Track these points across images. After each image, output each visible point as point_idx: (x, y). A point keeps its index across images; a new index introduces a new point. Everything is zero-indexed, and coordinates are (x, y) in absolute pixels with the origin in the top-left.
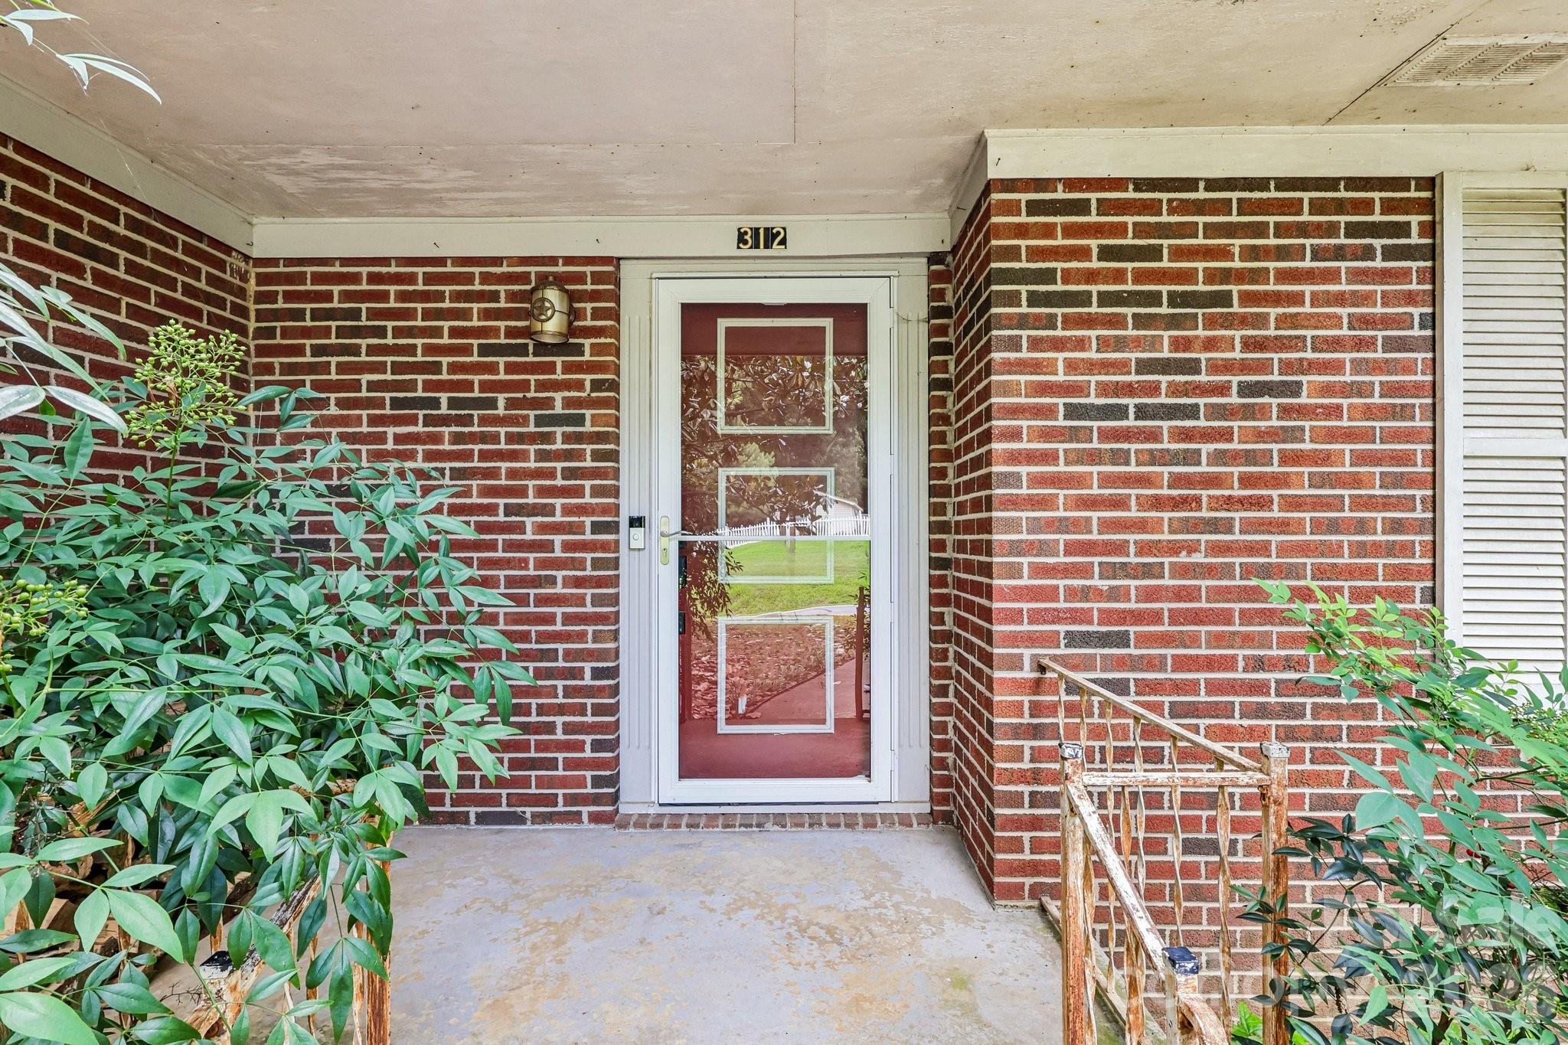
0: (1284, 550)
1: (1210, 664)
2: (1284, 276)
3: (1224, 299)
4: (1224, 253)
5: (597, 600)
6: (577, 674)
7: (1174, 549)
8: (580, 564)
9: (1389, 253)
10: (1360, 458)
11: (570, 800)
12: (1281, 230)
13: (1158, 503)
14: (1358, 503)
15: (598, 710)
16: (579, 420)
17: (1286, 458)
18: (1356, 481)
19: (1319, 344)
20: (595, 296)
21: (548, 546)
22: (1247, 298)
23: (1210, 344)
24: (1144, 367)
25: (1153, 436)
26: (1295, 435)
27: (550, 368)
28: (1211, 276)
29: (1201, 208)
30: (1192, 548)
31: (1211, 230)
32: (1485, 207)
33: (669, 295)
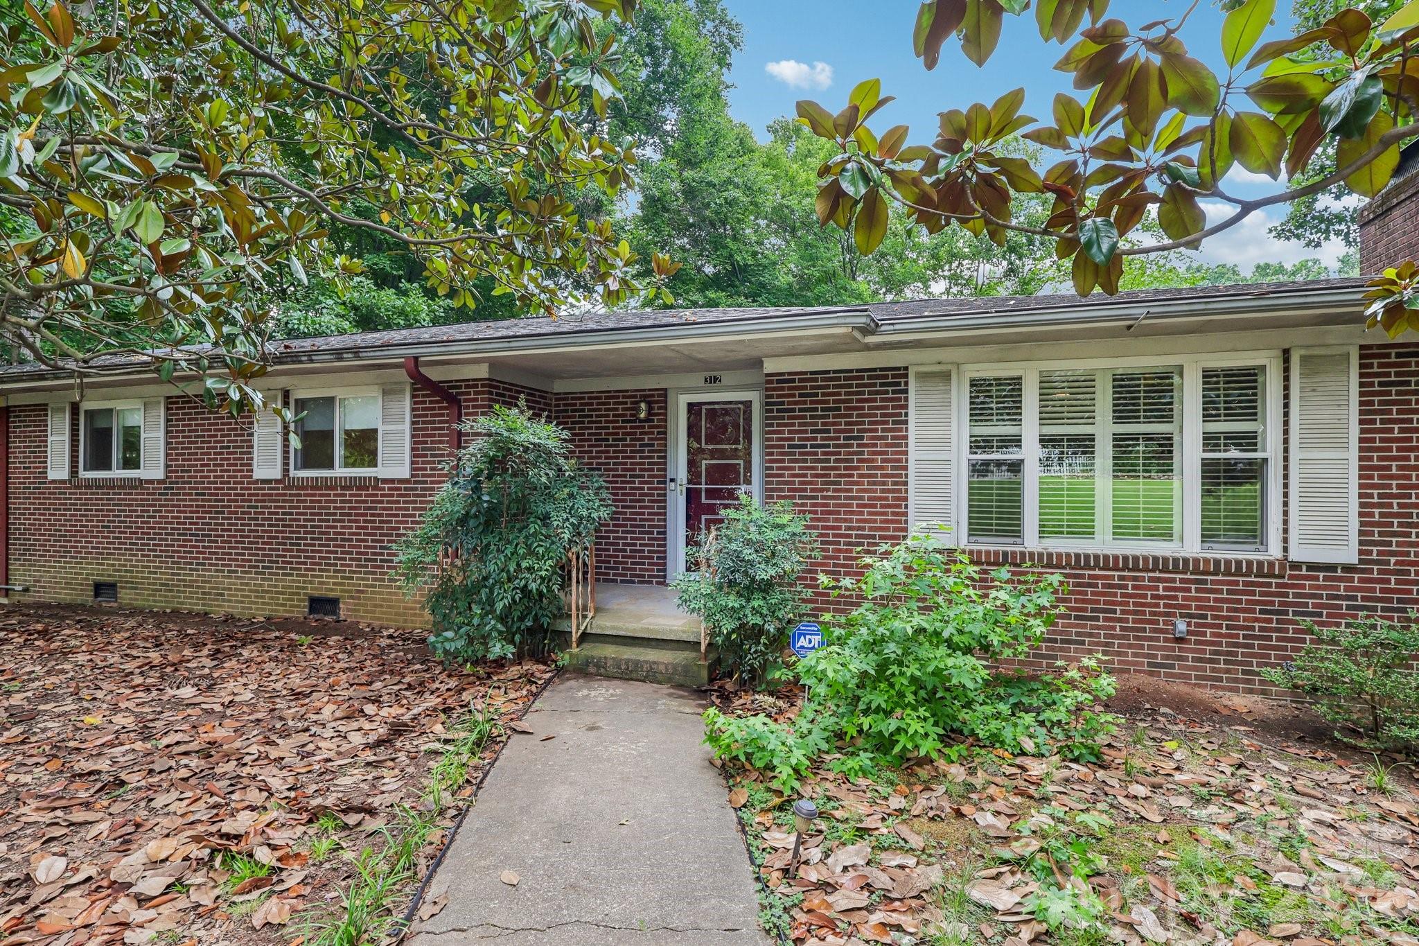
0: (858, 490)
1: (833, 528)
2: (859, 401)
3: (839, 409)
4: (839, 394)
5: (659, 508)
6: (652, 533)
7: (822, 490)
8: (653, 495)
9: (894, 392)
10: (883, 461)
11: (650, 576)
12: (858, 386)
13: (817, 476)
14: (883, 476)
15: (659, 546)
16: (653, 445)
17: (859, 461)
18: (882, 468)
19: (870, 423)
20: (657, 402)
21: (643, 489)
22: (846, 409)
23: (834, 424)
24: (813, 431)
25: (816, 454)
26: (862, 453)
27: (644, 427)
28: (835, 402)
29: (831, 379)
30: (828, 490)
31: (835, 387)
32: (924, 377)
33: (684, 400)
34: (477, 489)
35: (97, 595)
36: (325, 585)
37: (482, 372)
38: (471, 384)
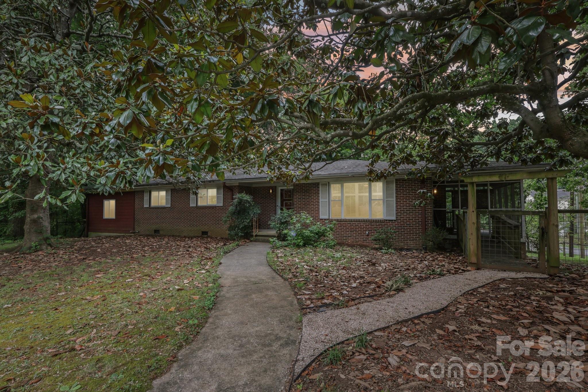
9: (317, 188)
16: (273, 198)
20: (275, 189)
21: (271, 208)
23: (306, 194)
32: (323, 185)
33: (280, 188)
34: (237, 208)
35: (155, 233)
36: (205, 229)
37: (238, 184)
38: (235, 186)
